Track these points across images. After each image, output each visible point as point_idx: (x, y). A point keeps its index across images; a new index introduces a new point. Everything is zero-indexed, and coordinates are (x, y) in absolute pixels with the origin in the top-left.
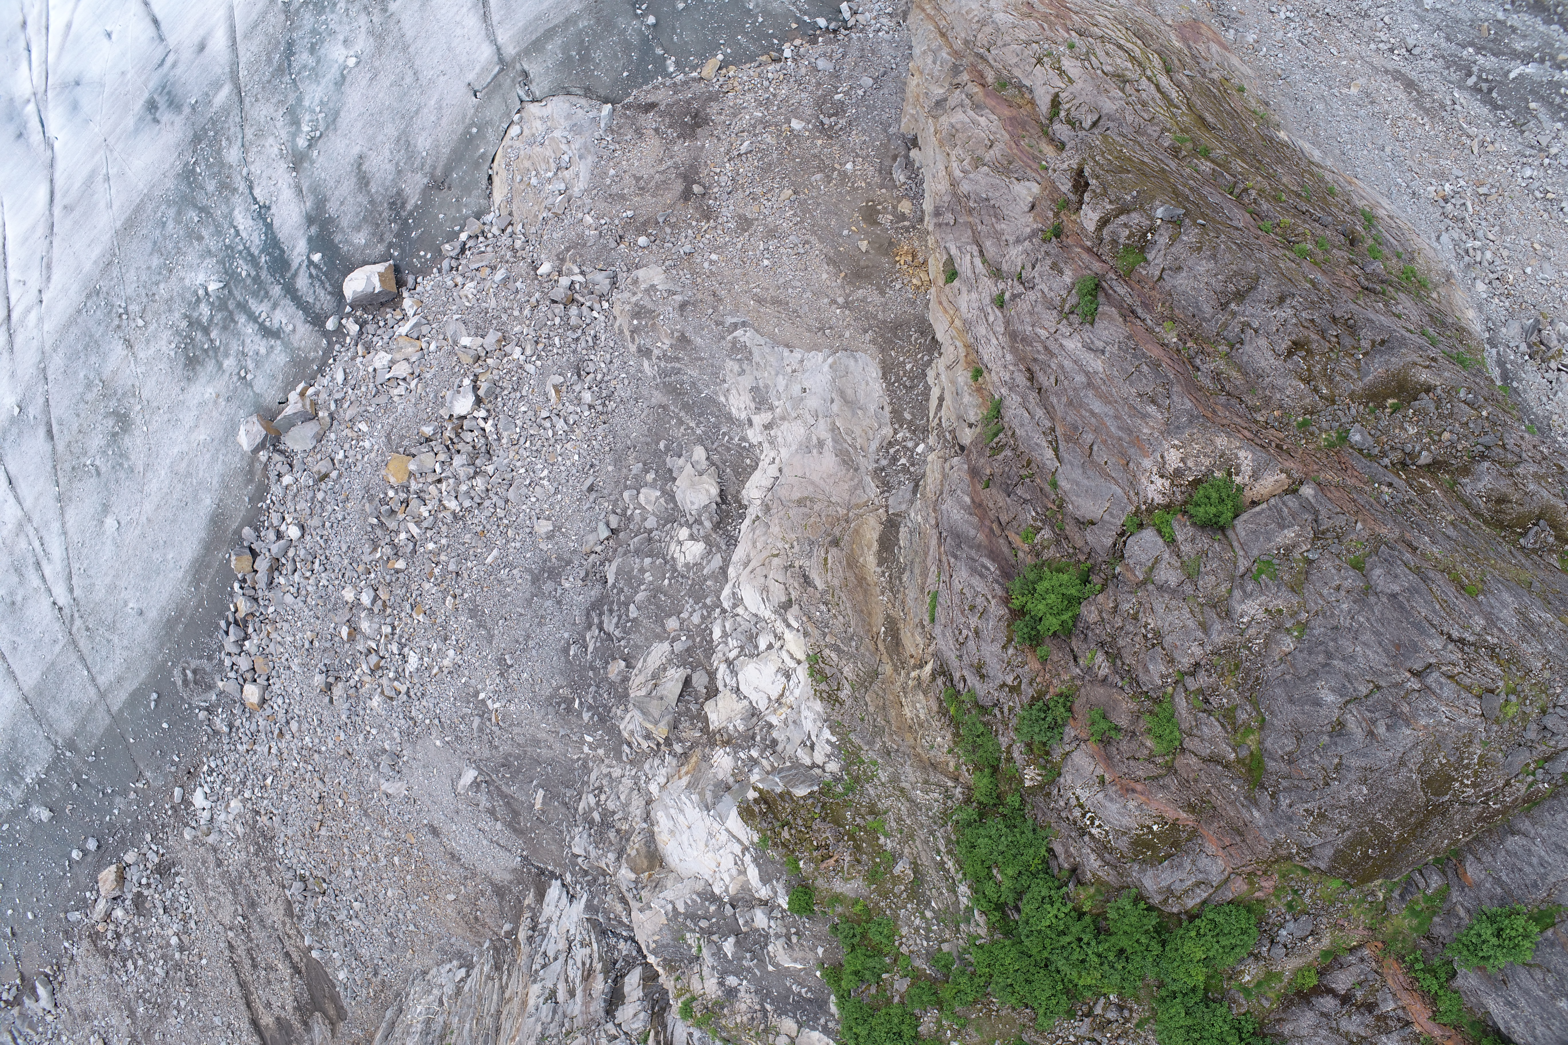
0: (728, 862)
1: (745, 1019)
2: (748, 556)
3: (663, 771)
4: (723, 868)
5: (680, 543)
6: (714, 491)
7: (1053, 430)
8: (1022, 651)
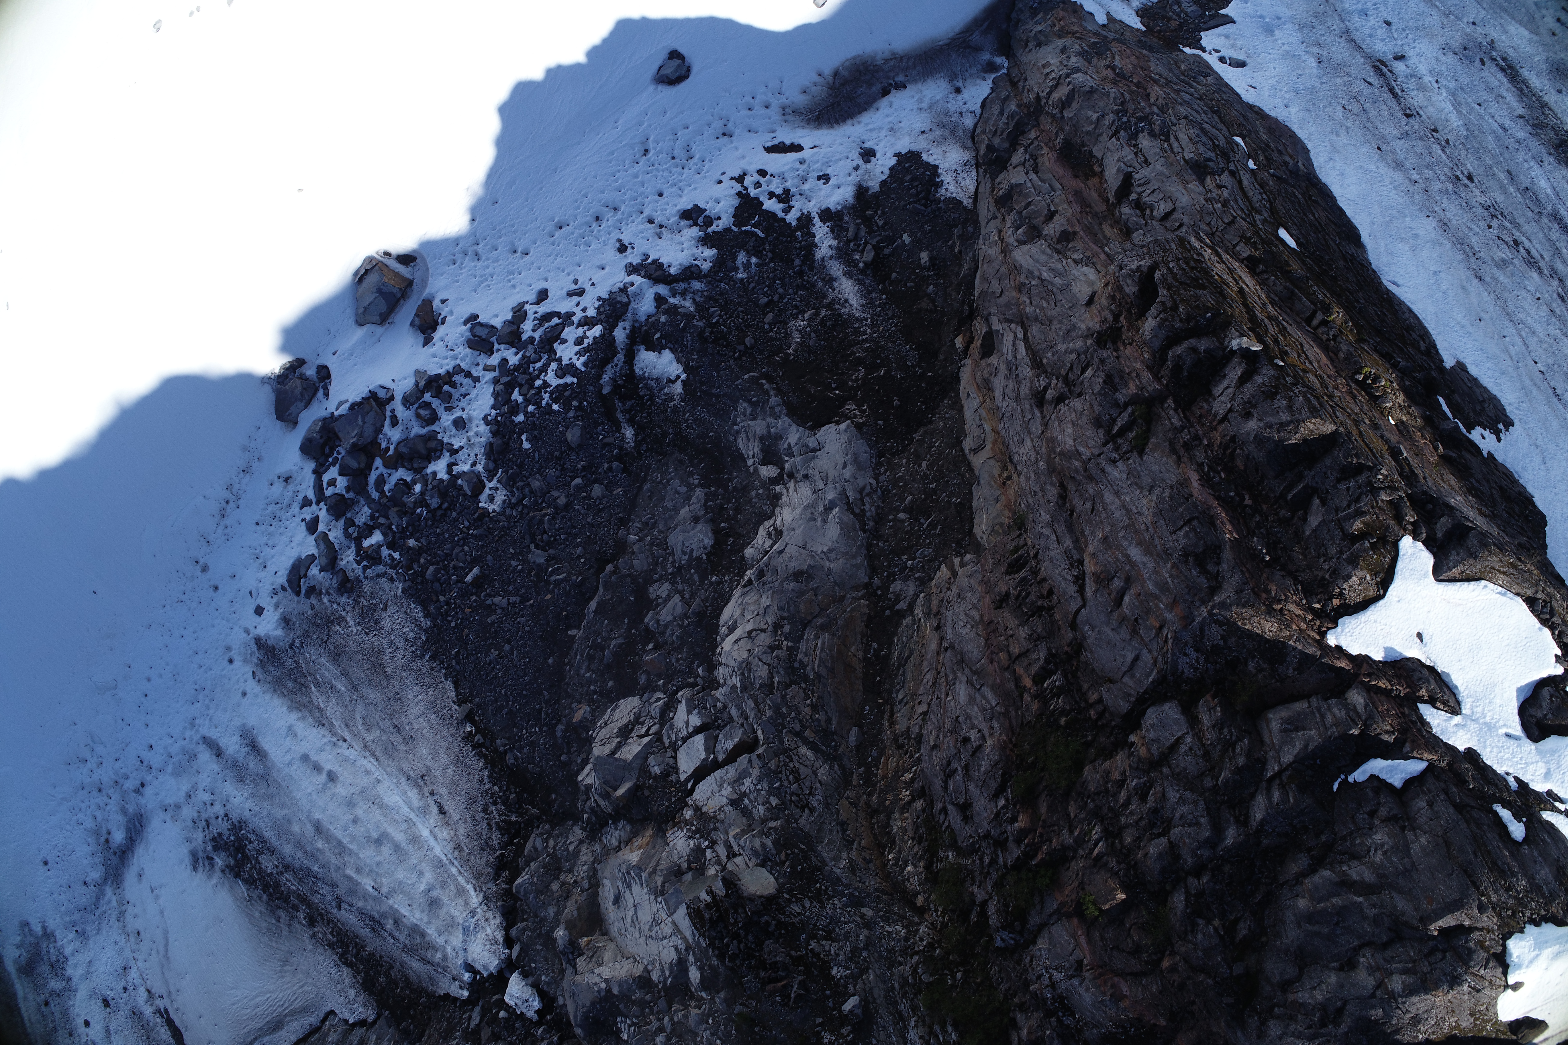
0: (669, 955)
4: (664, 959)
6: (708, 541)
7: (1081, 562)
8: (1015, 805)
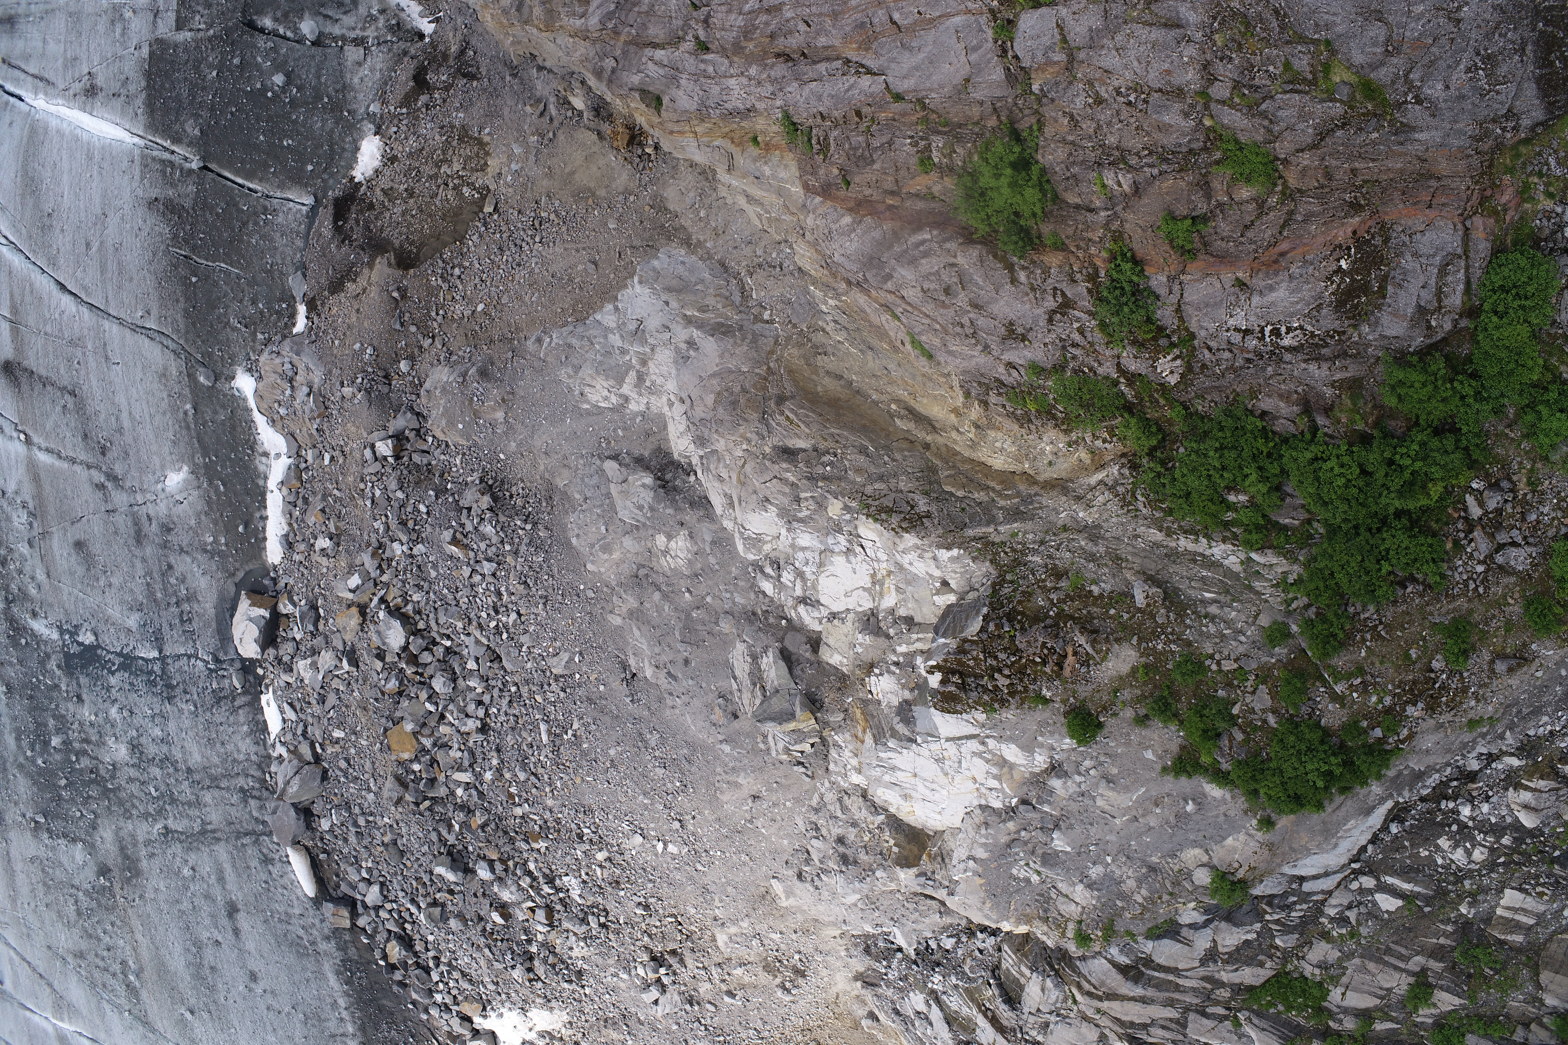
0: (979, 768)
1: (1144, 892)
2: (725, 495)
3: (847, 753)
4: (980, 778)
5: (666, 552)
6: (648, 480)
7: (848, 61)
8: (1033, 262)
